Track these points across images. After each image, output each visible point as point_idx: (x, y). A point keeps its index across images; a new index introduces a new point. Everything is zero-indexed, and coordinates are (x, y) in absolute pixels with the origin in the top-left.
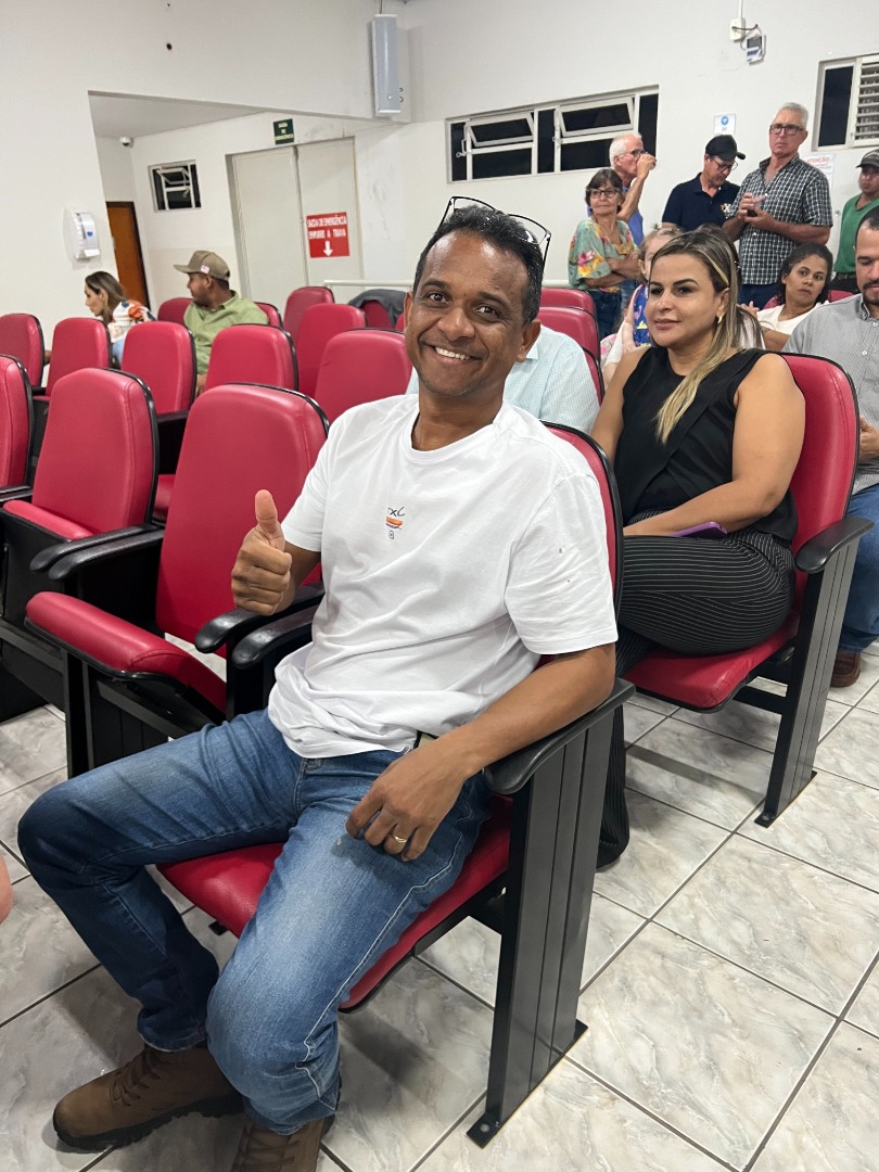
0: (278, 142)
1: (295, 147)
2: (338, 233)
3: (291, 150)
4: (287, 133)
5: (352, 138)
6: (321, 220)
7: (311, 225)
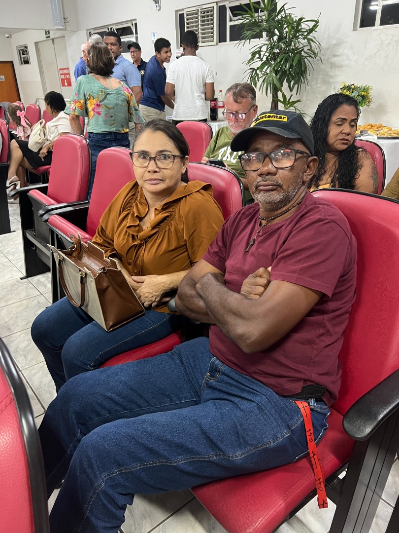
0: (47, 37)
1: (52, 39)
2: (68, 76)
4: (48, 34)
5: (64, 37)
6: (63, 71)
7: (61, 73)
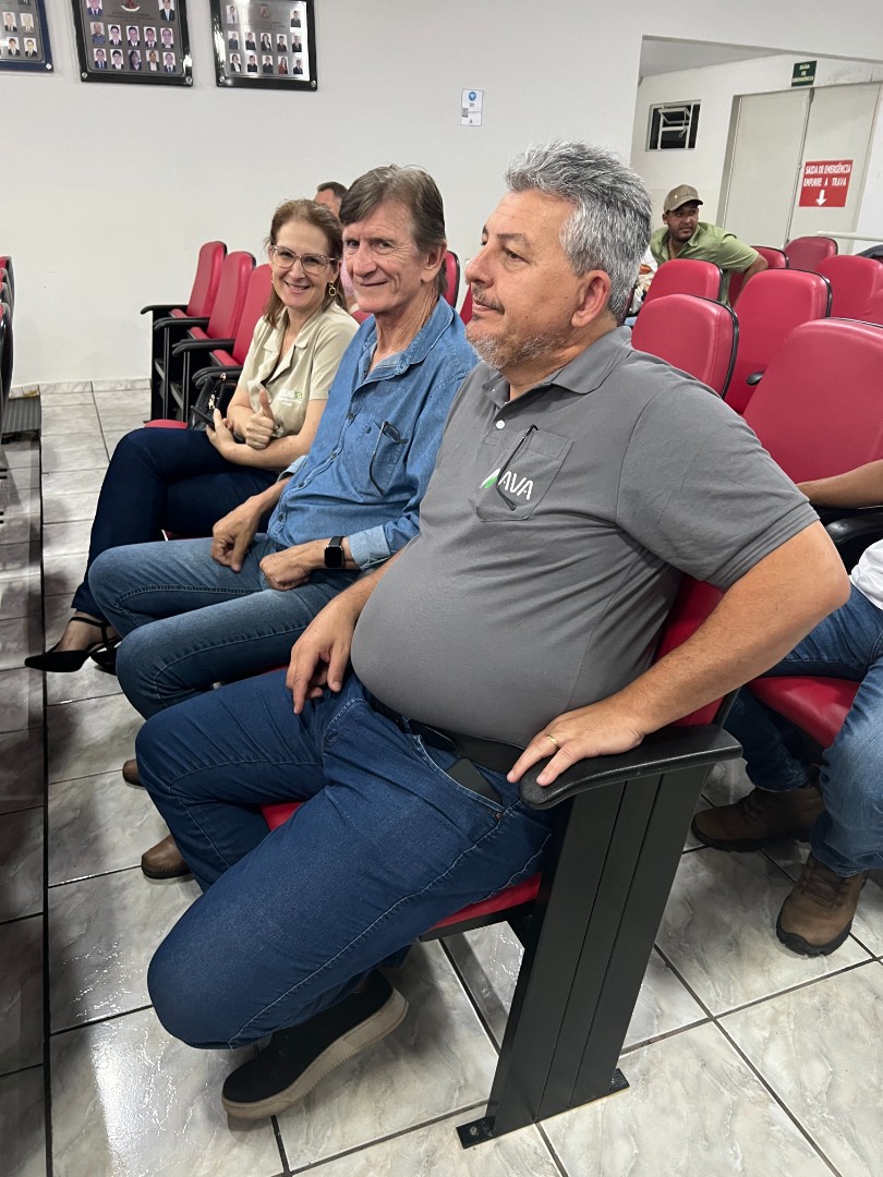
0: (794, 84)
1: (812, 90)
2: (836, 182)
3: (808, 92)
4: (807, 75)
6: (822, 167)
7: (808, 172)
